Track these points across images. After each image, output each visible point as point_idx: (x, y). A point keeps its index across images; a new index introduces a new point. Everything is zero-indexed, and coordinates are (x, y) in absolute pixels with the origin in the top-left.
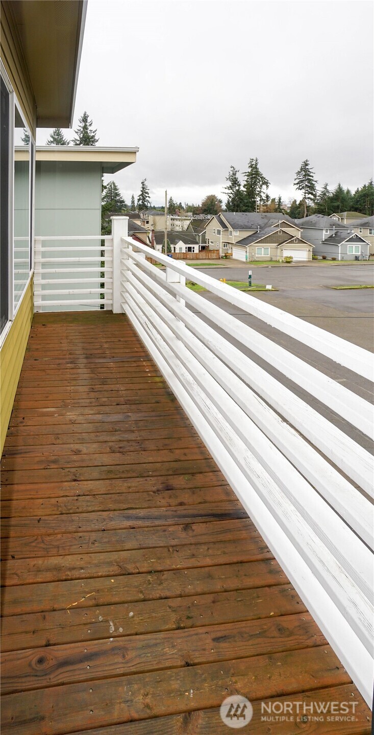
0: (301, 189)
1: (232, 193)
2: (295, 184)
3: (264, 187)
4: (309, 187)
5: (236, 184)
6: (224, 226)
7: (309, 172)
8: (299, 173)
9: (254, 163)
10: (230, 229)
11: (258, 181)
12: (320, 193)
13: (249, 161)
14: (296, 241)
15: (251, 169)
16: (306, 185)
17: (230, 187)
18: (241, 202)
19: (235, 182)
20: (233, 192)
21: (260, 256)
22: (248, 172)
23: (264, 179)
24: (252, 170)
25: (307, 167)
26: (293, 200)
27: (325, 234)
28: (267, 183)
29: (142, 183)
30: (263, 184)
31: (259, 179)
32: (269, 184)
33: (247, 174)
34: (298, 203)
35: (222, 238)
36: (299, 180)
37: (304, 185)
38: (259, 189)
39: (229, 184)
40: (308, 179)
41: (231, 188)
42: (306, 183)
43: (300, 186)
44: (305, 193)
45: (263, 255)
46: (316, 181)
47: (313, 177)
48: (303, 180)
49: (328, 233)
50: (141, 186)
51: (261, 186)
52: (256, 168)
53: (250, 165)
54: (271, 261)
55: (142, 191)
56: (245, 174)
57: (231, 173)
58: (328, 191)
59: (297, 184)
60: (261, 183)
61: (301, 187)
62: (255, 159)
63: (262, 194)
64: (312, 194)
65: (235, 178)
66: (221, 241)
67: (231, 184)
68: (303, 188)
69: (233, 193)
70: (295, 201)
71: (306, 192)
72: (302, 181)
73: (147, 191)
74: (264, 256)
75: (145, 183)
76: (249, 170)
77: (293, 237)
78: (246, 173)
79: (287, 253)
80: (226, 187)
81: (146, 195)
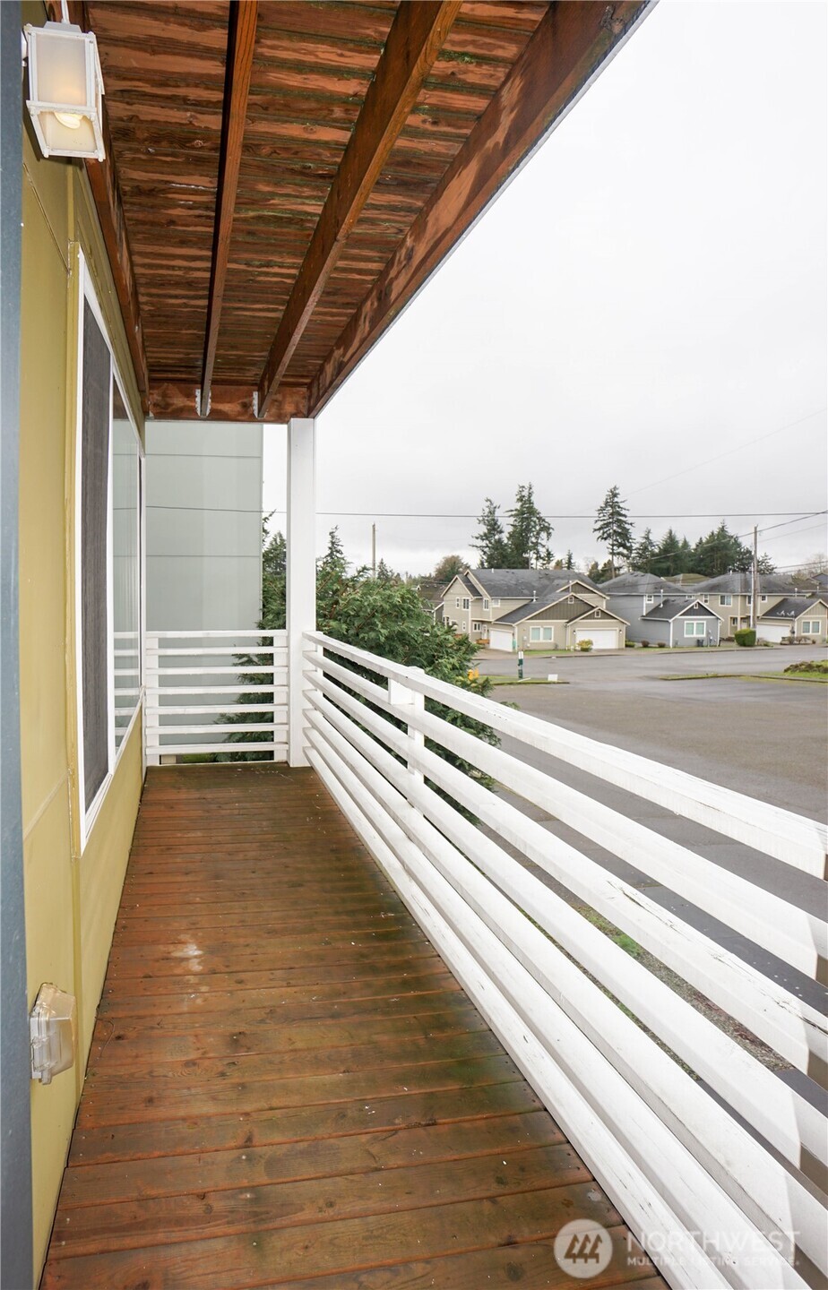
0: (605, 539)
1: (487, 546)
2: (595, 530)
3: (544, 535)
4: (619, 534)
5: (494, 529)
6: (474, 591)
7: (619, 507)
8: (602, 509)
9: (525, 493)
10: (486, 597)
11: (533, 524)
12: (637, 546)
13: (517, 489)
14: (598, 615)
15: (520, 504)
16: (614, 531)
17: (485, 535)
18: (503, 562)
19: (493, 527)
20: (490, 543)
21: (536, 641)
22: (516, 510)
23: (544, 520)
24: (522, 506)
25: (616, 500)
26: (593, 563)
27: (647, 604)
28: (549, 528)
29: (331, 533)
30: (542, 529)
31: (535, 522)
32: (551, 531)
33: (514, 513)
34: (600, 567)
35: (471, 614)
36: (602, 523)
37: (611, 531)
38: (534, 540)
39: (483, 529)
40: (619, 521)
41: (486, 537)
42: (615, 528)
43: (604, 533)
44: (613, 545)
45: (542, 640)
46: (631, 524)
47: (625, 516)
48: (610, 523)
49: (652, 602)
50: (329, 538)
51: (538, 533)
52: (530, 502)
53: (518, 497)
54: (556, 649)
55: (330, 548)
56: (510, 513)
57: (487, 510)
58: (651, 544)
59: (599, 529)
60: (538, 528)
61: (605, 535)
62: (527, 486)
63: (540, 548)
64: (624, 546)
65: (494, 520)
66: (470, 619)
67: (486, 531)
68: (609, 536)
69: (490, 545)
70: (596, 565)
71: (615, 543)
72: (607, 525)
73: (339, 548)
74: (544, 641)
75: (335, 534)
76: (518, 506)
77: (593, 608)
78: (512, 511)
79: (582, 636)
80: (477, 536)
81: (338, 555)
